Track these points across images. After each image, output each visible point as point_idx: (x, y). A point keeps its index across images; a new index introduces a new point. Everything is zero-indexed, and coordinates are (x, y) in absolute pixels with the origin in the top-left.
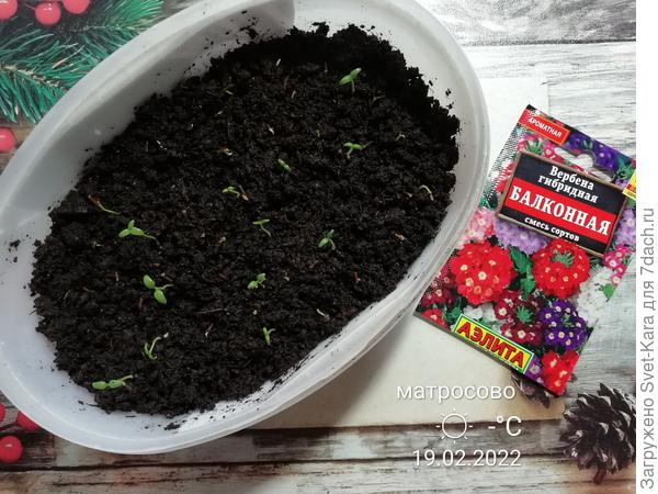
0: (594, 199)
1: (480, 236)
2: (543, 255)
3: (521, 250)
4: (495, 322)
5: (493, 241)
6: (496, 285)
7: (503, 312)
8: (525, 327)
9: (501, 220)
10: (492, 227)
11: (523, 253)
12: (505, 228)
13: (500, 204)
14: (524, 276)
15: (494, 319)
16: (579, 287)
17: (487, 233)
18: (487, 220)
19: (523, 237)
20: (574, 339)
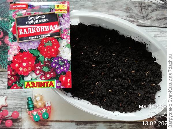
0: (48, 20)
1: (16, 52)
2: (41, 46)
3: (33, 49)
4: (37, 77)
5: (21, 51)
6: (31, 65)
7: (38, 72)
8: (48, 73)
9: (21, 43)
10: (19, 47)
11: (34, 49)
12: (23, 45)
13: (17, 38)
14: (39, 56)
15: (36, 76)
16: (59, 50)
17: (18, 50)
18: (16, 46)
19: (31, 44)
20: (67, 67)
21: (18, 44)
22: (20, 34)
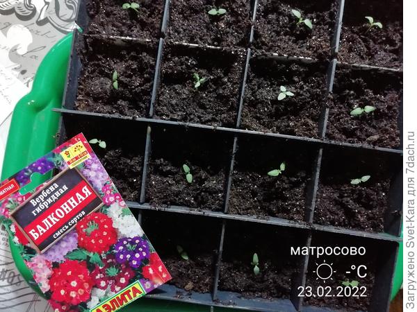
0: (65, 188)
1: (48, 272)
2: (82, 239)
3: (71, 251)
4: (106, 292)
5: (55, 266)
6: (84, 278)
7: (103, 284)
8: (120, 276)
9: (46, 253)
10: (47, 261)
11: (74, 251)
12: (51, 253)
14: (89, 258)
15: (104, 292)
16: (114, 229)
17: (49, 266)
18: (41, 262)
19: (64, 245)
20: (144, 250)
21: (43, 257)
22: (36, 238)
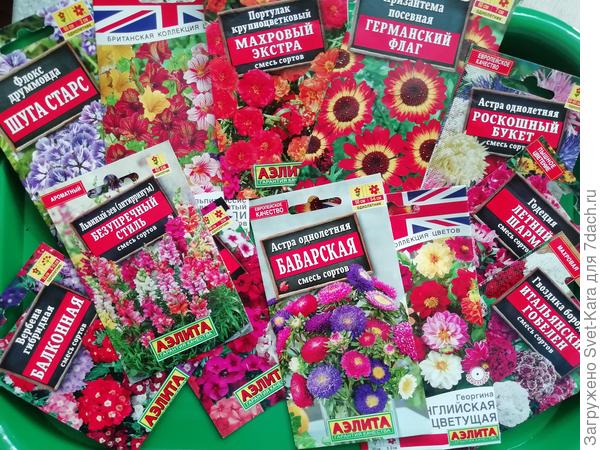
0: (51, 309)
1: (72, 406)
2: (95, 353)
3: (89, 371)
4: (148, 395)
5: (78, 395)
6: (117, 392)
7: (140, 388)
9: (61, 387)
10: (65, 395)
11: (91, 370)
12: (67, 384)
13: (45, 387)
14: (112, 369)
15: (145, 396)
17: (71, 399)
18: (59, 399)
19: (77, 369)
21: (59, 393)
22: (41, 377)
